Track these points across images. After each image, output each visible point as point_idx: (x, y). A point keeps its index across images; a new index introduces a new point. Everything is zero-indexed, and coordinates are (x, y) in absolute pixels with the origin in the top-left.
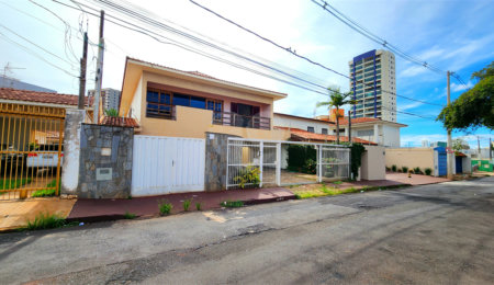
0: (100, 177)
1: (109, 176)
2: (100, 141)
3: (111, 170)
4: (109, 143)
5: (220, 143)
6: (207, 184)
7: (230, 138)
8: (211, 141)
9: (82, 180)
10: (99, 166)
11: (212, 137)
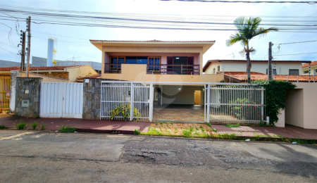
0: (24, 105)
1: (27, 105)
2: (24, 86)
3: (28, 101)
4: (27, 87)
5: (94, 85)
6: (84, 115)
7: (102, 82)
8: (87, 84)
9: (16, 106)
10: (23, 99)
11: (87, 81)
